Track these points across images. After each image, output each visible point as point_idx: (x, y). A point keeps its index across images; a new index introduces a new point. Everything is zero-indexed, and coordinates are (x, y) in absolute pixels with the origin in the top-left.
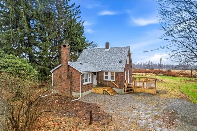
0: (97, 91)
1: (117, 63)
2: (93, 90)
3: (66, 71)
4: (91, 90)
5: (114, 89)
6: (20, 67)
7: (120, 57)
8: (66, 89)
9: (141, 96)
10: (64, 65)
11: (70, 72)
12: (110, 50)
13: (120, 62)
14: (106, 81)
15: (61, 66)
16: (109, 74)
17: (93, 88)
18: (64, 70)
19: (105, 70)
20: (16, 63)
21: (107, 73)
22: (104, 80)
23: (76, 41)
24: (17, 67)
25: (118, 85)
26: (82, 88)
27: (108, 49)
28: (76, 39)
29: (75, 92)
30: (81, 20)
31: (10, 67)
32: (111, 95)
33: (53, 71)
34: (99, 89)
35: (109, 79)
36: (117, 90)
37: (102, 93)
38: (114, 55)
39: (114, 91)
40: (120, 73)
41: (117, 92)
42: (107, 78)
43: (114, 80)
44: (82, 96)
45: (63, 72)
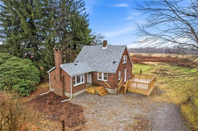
0: (90, 91)
1: (111, 64)
2: (86, 90)
3: (59, 73)
4: (84, 90)
5: (107, 89)
6: (21, 68)
7: (115, 57)
8: (59, 89)
9: (132, 97)
10: (57, 68)
11: (63, 74)
12: (107, 48)
13: (114, 63)
14: (99, 81)
15: (55, 69)
16: (103, 74)
17: (86, 88)
18: (57, 72)
19: (99, 70)
20: (18, 65)
21: (100, 73)
22: (98, 79)
23: (79, 36)
24: (18, 69)
25: (111, 85)
26: (72, 90)
27: (105, 47)
28: (80, 34)
29: (67, 92)
30: (85, 13)
31: (12, 69)
32: (102, 95)
33: (50, 72)
34: (92, 89)
35: (103, 79)
36: (109, 90)
37: (94, 93)
38: (110, 54)
39: (107, 91)
40: (112, 74)
41: (110, 92)
42: (100, 78)
43: (107, 81)
44: (72, 97)
45: (56, 74)
